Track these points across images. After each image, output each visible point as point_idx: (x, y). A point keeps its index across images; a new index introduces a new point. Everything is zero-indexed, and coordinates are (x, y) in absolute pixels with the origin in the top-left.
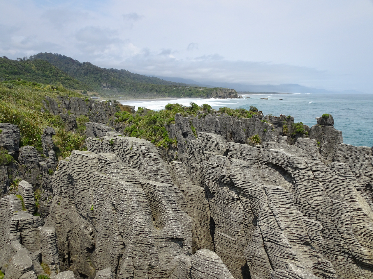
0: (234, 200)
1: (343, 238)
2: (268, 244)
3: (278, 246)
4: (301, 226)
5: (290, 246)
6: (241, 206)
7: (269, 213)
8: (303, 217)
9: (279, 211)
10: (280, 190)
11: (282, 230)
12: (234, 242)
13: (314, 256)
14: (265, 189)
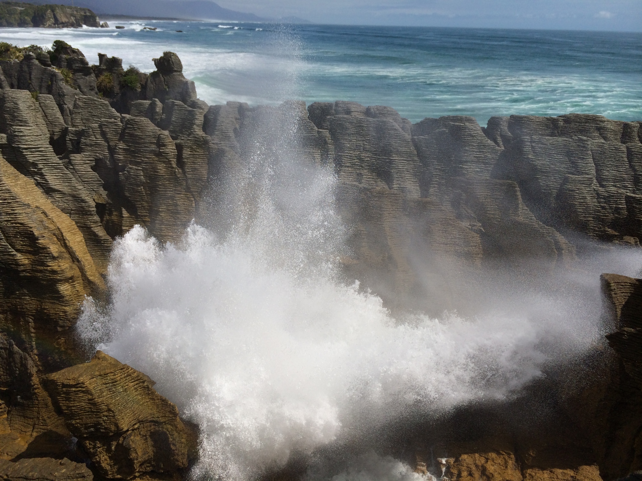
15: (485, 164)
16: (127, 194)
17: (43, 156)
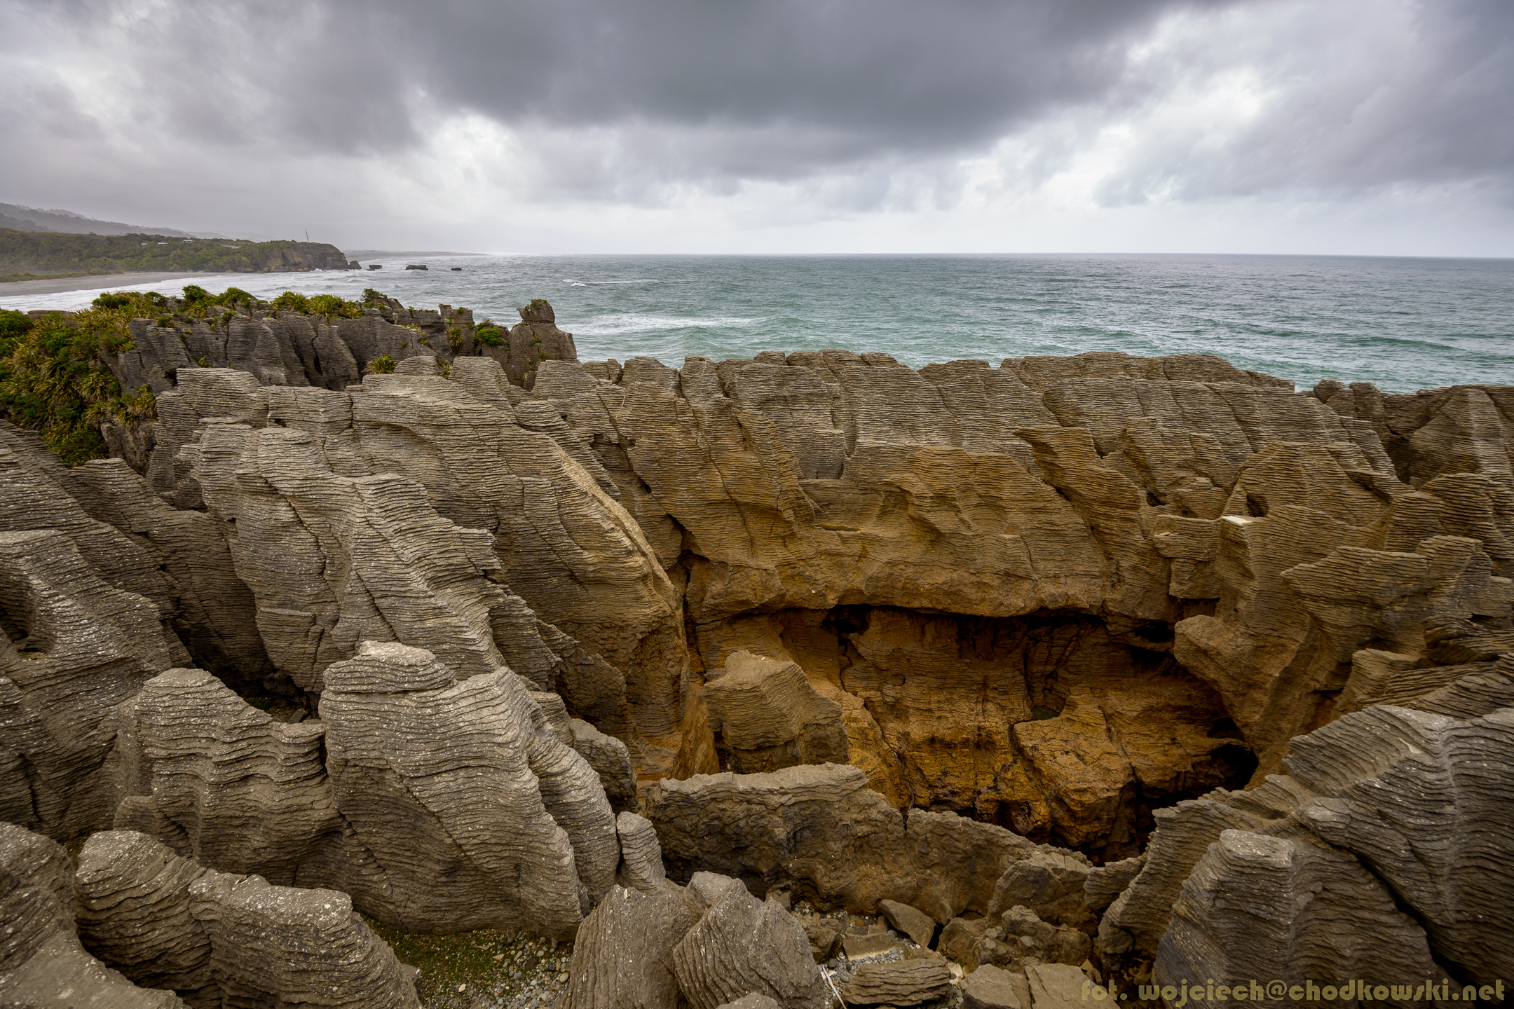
0: (286, 527)
1: (550, 545)
2: (384, 603)
3: (405, 600)
4: (452, 547)
5: (430, 593)
6: (309, 535)
7: (374, 537)
8: (455, 528)
9: (397, 527)
10: (393, 483)
11: (408, 566)
12: (309, 620)
13: (487, 596)
14: (357, 486)
15: (1022, 410)
16: (639, 473)
17: (562, 435)
